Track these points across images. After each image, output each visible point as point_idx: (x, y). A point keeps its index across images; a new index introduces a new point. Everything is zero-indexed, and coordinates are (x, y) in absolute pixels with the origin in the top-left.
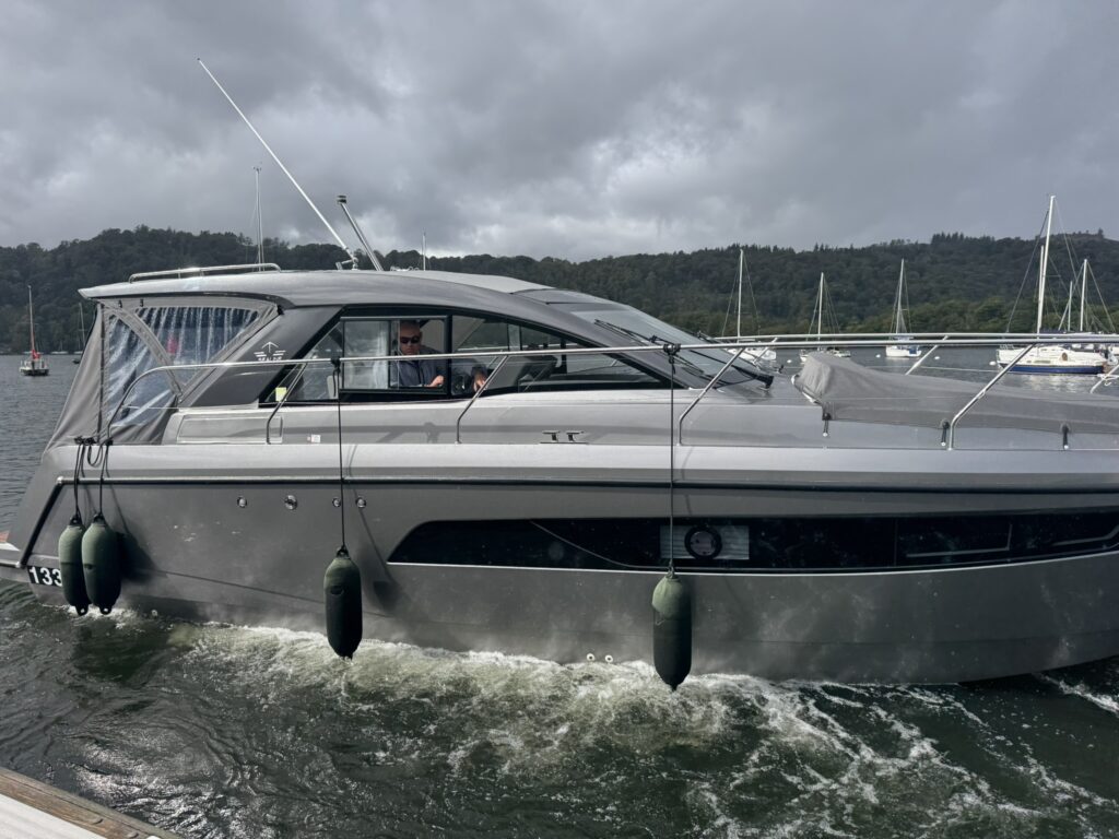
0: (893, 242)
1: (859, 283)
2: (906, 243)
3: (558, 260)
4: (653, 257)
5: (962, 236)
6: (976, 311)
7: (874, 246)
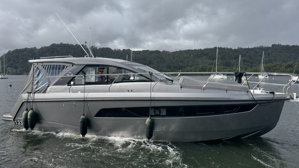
0: (260, 46)
1: (250, 58)
2: (264, 47)
3: (167, 51)
4: (193, 50)
5: (280, 45)
6: (285, 65)
7: (255, 47)
